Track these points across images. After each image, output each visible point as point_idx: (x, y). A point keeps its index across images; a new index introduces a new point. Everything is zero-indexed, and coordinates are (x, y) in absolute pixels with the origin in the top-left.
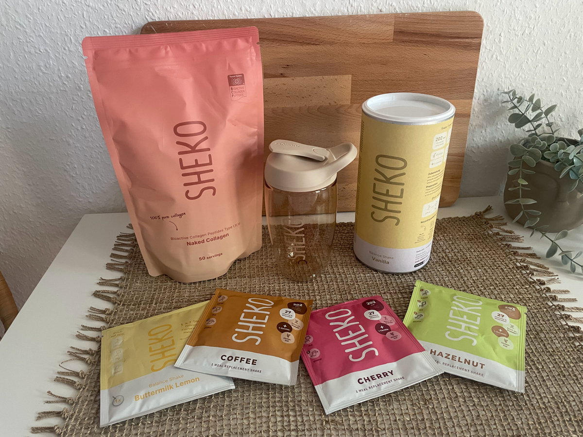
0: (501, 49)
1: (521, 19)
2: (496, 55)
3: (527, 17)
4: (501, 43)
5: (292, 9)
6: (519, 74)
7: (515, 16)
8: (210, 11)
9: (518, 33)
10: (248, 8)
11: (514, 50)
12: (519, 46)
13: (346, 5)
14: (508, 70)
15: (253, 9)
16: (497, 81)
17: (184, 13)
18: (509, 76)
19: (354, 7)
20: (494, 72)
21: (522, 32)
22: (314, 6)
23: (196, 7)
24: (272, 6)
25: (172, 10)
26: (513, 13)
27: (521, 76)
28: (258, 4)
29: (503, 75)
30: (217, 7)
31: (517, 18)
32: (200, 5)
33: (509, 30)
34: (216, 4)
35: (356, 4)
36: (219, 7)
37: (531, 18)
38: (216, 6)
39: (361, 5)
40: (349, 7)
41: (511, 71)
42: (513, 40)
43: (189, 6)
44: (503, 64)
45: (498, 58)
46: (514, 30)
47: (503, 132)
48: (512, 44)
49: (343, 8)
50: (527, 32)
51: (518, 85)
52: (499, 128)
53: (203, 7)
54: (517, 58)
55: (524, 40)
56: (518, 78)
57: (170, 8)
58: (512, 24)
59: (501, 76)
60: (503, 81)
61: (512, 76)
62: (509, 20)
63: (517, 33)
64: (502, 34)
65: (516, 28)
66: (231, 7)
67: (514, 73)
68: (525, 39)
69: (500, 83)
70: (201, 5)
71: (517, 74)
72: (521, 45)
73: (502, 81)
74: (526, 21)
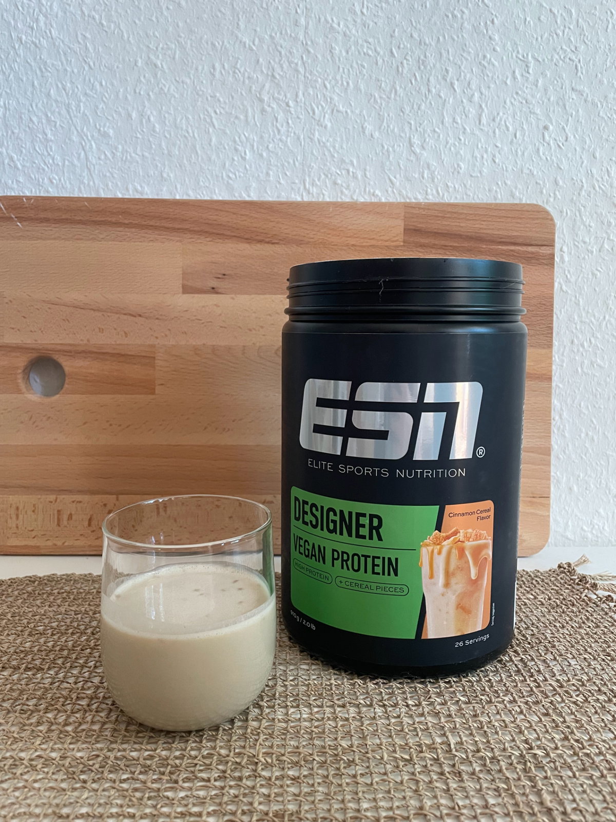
0: (566, 272)
1: (592, 224)
2: (560, 283)
3: (602, 223)
4: (566, 264)
5: (211, 193)
6: (604, 318)
7: (582, 219)
8: (76, 189)
9: (592, 247)
10: (139, 188)
11: (590, 276)
12: (597, 270)
13: (299, 189)
14: (584, 309)
15: (146, 189)
16: (567, 327)
17: (33, 190)
18: (587, 320)
19: (312, 194)
20: (561, 311)
21: (599, 246)
22: (246, 189)
23: (55, 181)
24: (178, 186)
25: (15, 186)
26: (578, 214)
27: (609, 320)
28: (156, 182)
29: (576, 318)
30: (89, 184)
31: (587, 224)
32: (60, 180)
33: (576, 243)
34: (86, 178)
35: (315, 190)
36: (91, 183)
37: (609, 224)
38: (86, 182)
39: (324, 192)
40: (304, 194)
41: (590, 311)
42: (584, 258)
43: (43, 179)
44: (573, 299)
45: (564, 288)
46: (585, 242)
47: (594, 420)
48: (583, 266)
49: (295, 195)
50: (606, 246)
51: (606, 336)
52: (584, 414)
53: (66, 182)
54: (597, 289)
55: (604, 259)
56: (604, 323)
57: (13, 182)
58: (579, 233)
59: (574, 319)
60: (578, 327)
61: (593, 319)
62: (574, 226)
63: (590, 248)
64: (565, 249)
65: (587, 240)
66: (110, 184)
67: (596, 314)
68: (606, 258)
69: (574, 331)
70: (62, 179)
71: (602, 318)
72: (599, 269)
73: (576, 328)
74: (602, 228)
